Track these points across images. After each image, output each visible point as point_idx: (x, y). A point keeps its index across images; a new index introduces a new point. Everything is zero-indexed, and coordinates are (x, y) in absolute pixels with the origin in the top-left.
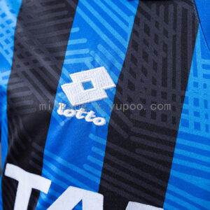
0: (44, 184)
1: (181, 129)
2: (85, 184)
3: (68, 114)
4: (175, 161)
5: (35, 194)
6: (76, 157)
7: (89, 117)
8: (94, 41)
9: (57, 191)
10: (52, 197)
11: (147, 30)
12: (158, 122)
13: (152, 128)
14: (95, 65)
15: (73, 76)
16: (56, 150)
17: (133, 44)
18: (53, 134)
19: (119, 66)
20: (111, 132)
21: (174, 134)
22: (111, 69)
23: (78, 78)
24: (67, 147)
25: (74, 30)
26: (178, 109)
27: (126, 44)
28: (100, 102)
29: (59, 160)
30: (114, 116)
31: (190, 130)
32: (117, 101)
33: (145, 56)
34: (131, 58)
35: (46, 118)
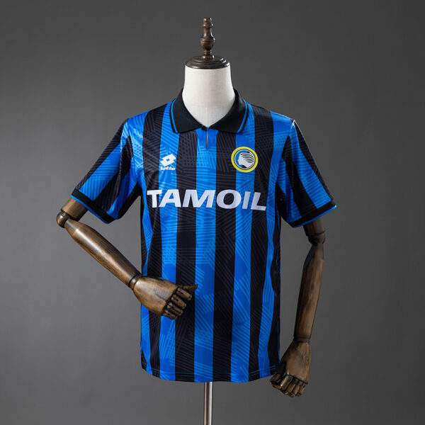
0: (160, 192)
1: (197, 166)
2: (173, 188)
3: (164, 169)
4: (197, 176)
5: (158, 196)
6: (168, 181)
7: (170, 168)
8: (168, 148)
9: (164, 192)
10: (163, 195)
11: (183, 141)
12: (190, 166)
13: (189, 168)
14: (169, 154)
15: (163, 158)
16: (162, 181)
17: (180, 146)
18: (160, 176)
19: (176, 153)
20: (177, 171)
21: (196, 168)
22: (174, 154)
23: (165, 159)
24: (165, 180)
25: (161, 145)
26: (195, 161)
27: (177, 146)
28: (173, 164)
29: (164, 183)
30: (177, 167)
31: (200, 166)
32: (177, 163)
33: (184, 149)
34: (179, 150)
35: (157, 172)
